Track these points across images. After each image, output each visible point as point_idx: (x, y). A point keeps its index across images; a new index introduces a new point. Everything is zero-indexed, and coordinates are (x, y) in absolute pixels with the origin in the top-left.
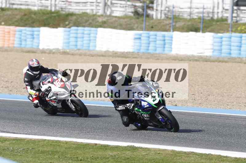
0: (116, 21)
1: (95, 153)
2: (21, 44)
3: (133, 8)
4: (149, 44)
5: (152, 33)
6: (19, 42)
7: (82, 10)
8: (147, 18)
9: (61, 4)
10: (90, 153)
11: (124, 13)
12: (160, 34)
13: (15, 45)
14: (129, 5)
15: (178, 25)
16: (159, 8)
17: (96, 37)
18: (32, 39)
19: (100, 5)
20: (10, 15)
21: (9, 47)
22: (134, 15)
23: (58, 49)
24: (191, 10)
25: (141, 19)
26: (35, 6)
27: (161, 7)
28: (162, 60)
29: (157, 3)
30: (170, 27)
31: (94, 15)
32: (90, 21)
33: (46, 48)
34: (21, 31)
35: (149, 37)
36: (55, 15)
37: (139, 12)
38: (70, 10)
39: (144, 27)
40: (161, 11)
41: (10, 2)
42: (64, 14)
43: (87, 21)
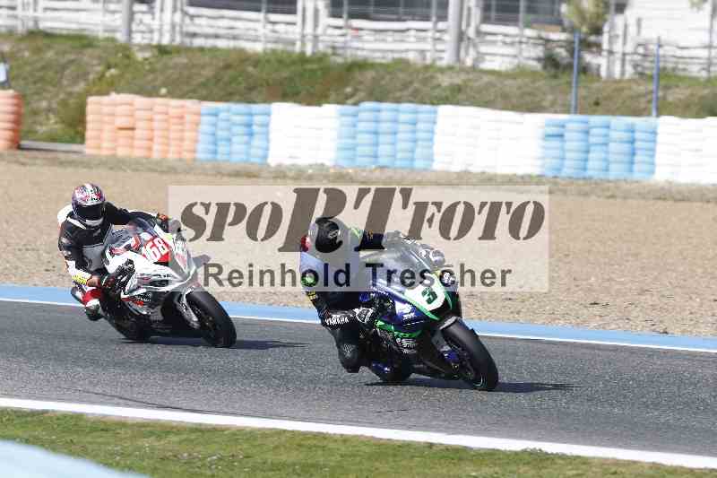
0: (491, 84)
1: (427, 471)
2: (215, 152)
3: (541, 48)
4: (587, 152)
5: (596, 119)
6: (211, 147)
7: (392, 51)
8: (583, 77)
9: (330, 36)
10: (414, 471)
11: (516, 61)
12: (620, 122)
13: (201, 156)
14: (529, 38)
15: (674, 96)
16: (618, 47)
17: (432, 132)
18: (246, 138)
19: (446, 37)
20: (185, 66)
21: (181, 160)
22: (545, 67)
23: (322, 165)
24: (710, 53)
25: (564, 79)
26: (256, 40)
27: (625, 43)
28: (625, 198)
29: (612, 34)
30: (650, 102)
31: (427, 68)
32: (416, 85)
33: (288, 162)
34: (216, 115)
35: (587, 132)
36: (315, 66)
37: (558, 59)
38: (359, 53)
39: (573, 103)
40: (624, 54)
41: (185, 29)
42: (339, 65)
43: (405, 86)
